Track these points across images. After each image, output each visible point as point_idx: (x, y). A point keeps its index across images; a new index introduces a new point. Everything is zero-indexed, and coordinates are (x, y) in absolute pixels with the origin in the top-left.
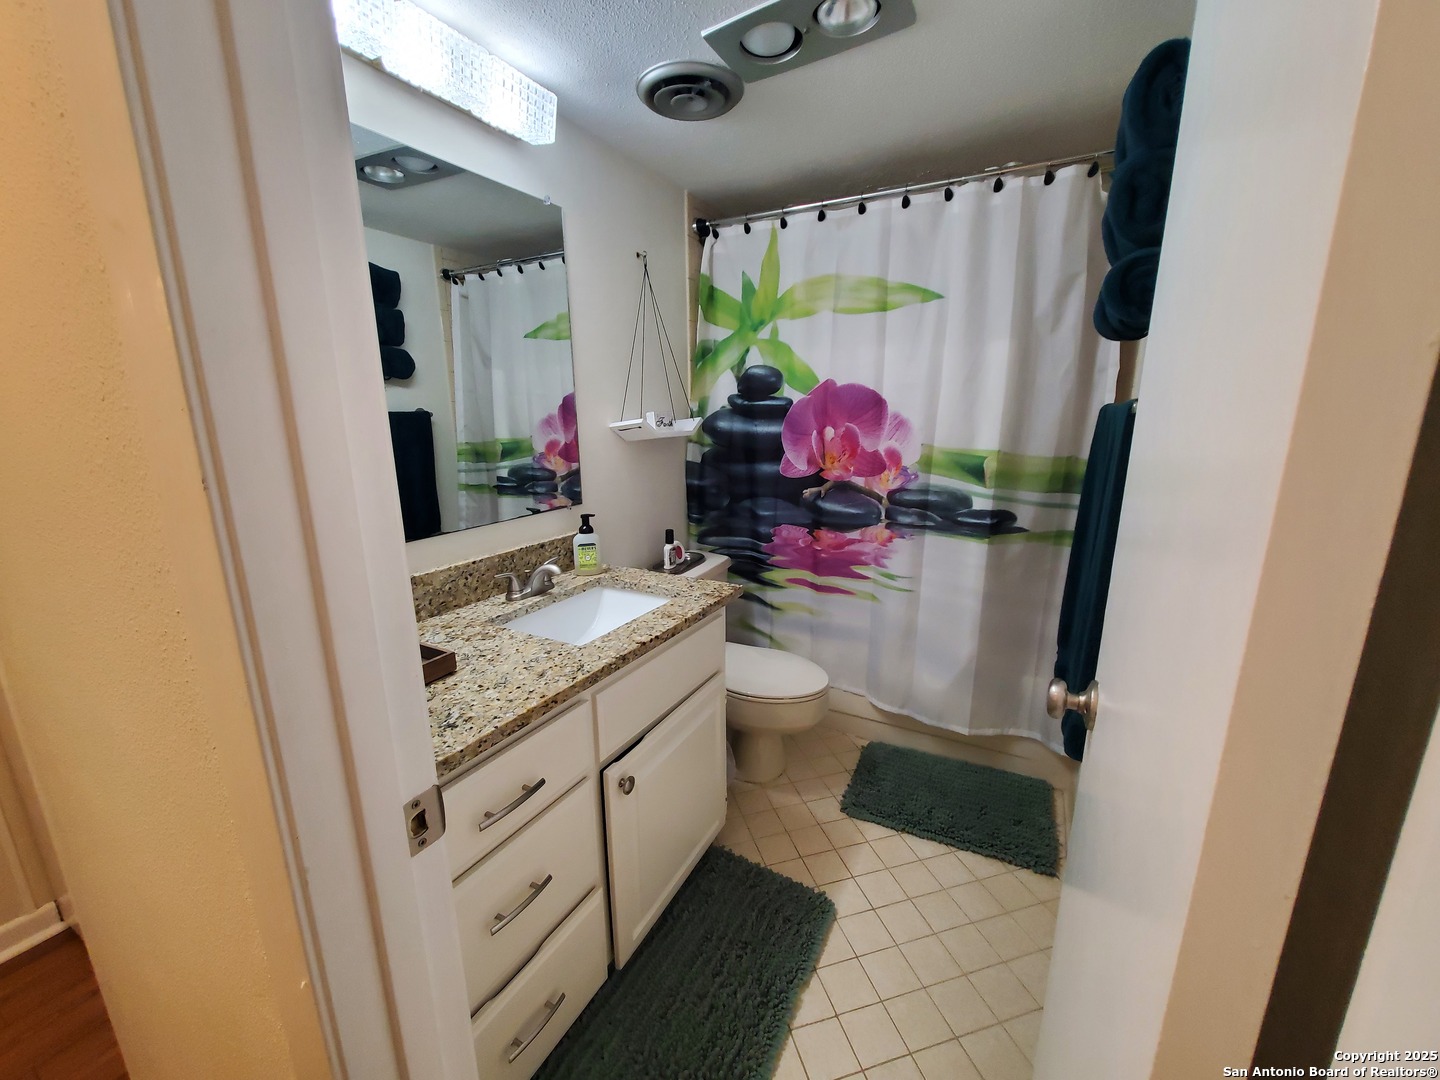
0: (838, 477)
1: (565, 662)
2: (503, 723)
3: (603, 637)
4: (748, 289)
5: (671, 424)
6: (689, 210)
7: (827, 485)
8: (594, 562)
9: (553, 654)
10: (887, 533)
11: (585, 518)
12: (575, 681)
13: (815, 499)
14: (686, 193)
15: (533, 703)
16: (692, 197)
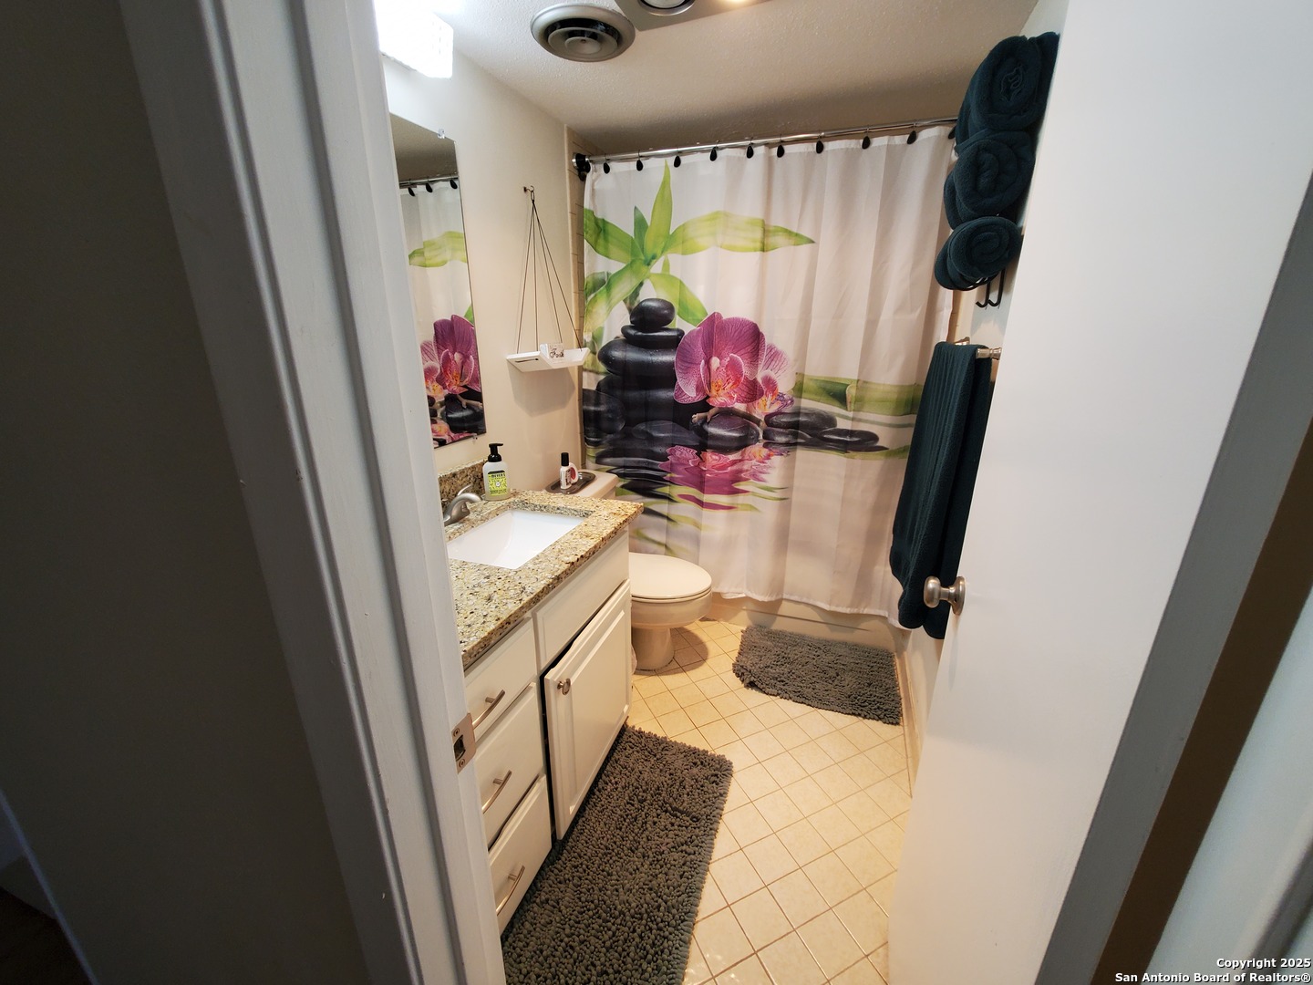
0: (721, 404)
1: (507, 585)
2: (470, 647)
3: (534, 559)
4: (640, 224)
5: (563, 355)
6: (569, 145)
7: (712, 411)
8: (504, 488)
9: (492, 579)
10: (765, 452)
11: (494, 448)
12: (522, 602)
13: (702, 424)
14: (565, 128)
15: (492, 626)
16: (571, 132)
